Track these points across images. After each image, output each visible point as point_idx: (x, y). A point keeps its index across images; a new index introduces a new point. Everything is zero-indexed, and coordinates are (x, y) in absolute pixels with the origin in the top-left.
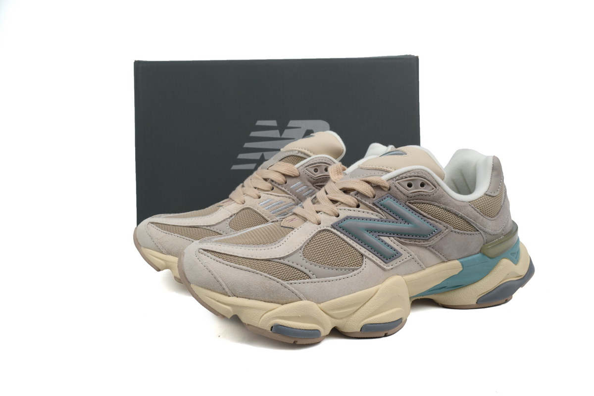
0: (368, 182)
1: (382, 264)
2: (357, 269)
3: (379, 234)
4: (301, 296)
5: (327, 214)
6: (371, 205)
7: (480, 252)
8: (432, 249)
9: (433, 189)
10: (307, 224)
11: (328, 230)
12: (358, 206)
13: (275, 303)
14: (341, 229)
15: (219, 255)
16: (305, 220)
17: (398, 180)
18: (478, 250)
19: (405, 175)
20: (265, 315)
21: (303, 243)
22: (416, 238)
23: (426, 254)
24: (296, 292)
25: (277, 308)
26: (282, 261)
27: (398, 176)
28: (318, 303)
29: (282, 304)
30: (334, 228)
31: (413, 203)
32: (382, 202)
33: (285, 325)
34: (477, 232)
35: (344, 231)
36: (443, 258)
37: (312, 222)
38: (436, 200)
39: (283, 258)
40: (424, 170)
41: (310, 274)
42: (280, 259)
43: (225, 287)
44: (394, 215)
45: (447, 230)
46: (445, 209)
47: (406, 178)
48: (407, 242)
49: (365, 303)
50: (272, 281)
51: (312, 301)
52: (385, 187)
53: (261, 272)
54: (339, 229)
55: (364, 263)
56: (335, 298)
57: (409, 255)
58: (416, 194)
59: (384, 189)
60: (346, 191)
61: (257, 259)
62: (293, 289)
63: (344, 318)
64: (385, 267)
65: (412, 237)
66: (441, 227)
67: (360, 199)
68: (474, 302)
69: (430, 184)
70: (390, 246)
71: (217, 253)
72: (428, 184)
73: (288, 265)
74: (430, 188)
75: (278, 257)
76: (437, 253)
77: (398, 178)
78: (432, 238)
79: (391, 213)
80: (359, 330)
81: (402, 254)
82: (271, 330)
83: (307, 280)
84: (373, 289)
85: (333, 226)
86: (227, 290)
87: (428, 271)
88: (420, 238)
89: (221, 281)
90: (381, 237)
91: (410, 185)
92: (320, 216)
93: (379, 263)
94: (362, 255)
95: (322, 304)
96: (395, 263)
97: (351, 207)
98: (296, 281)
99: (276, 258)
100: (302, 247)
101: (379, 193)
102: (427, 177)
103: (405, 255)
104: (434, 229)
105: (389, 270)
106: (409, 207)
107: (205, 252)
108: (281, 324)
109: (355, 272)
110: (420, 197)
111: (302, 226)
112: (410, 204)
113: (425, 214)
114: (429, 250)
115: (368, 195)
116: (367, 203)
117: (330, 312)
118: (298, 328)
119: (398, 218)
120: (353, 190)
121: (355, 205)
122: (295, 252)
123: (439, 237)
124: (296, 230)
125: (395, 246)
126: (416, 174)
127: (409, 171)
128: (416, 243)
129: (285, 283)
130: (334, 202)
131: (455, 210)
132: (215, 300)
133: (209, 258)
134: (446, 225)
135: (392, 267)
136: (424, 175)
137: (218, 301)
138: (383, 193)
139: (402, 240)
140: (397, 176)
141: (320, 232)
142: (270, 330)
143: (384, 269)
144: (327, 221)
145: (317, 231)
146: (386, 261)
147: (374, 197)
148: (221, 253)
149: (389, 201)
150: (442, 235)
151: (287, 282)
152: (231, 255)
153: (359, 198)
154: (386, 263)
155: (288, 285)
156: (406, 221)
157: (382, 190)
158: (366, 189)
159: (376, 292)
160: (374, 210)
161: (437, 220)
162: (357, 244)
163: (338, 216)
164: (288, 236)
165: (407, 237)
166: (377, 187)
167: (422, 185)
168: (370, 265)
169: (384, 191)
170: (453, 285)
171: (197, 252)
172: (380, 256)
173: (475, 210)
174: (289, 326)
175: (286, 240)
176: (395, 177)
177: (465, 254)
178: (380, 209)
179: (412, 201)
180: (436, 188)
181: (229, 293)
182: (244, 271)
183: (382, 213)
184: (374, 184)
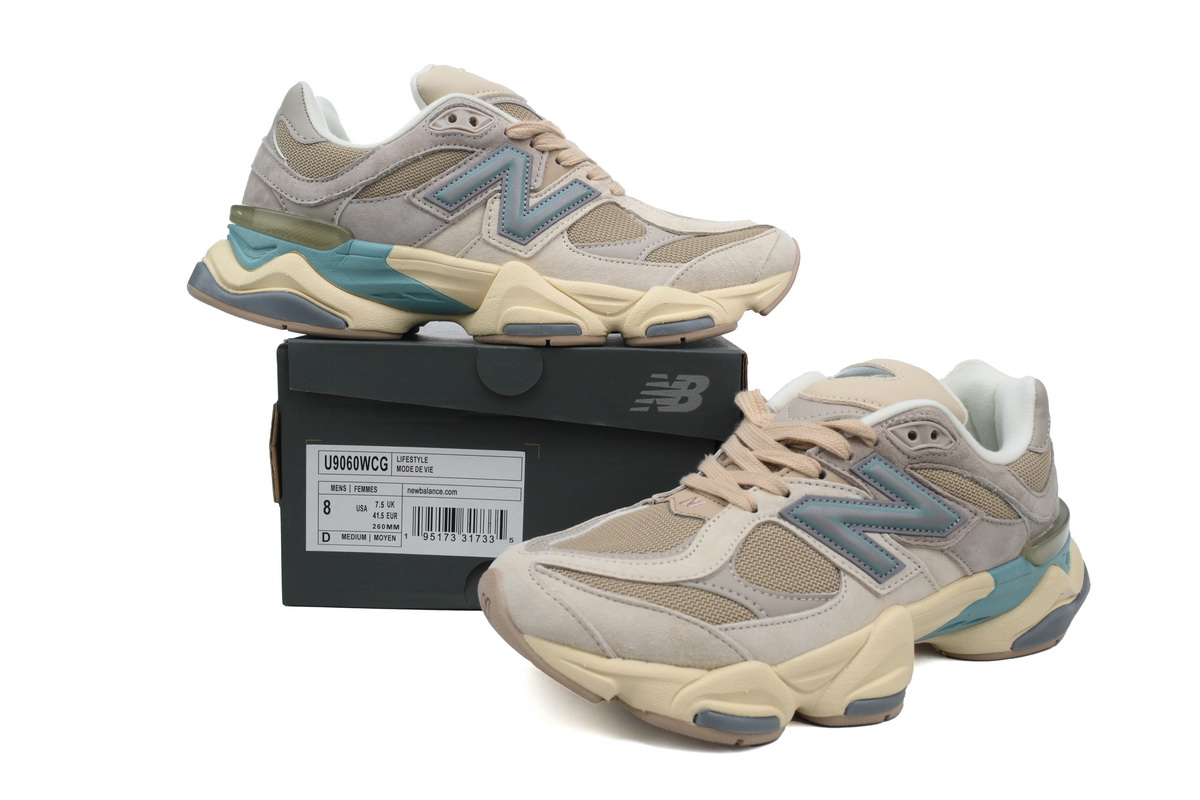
0: (838, 430)
1: (873, 584)
2: (832, 597)
3: (865, 529)
4: (745, 652)
5: (768, 491)
6: (847, 474)
7: (1021, 554)
8: (952, 554)
9: (951, 442)
10: (729, 511)
11: (774, 523)
12: (822, 476)
13: (695, 667)
14: (797, 521)
15: (577, 575)
16: (723, 502)
17: (890, 426)
18: (1018, 552)
19: (903, 417)
20: (682, 693)
21: (733, 548)
22: (926, 534)
23: (941, 563)
24: (737, 644)
25: (701, 677)
26: (700, 585)
27: (891, 418)
28: (773, 664)
29: (710, 669)
30: (785, 519)
31: (916, 470)
32: (865, 468)
33: (721, 710)
34: (1019, 521)
35: (803, 525)
36: (967, 569)
37: (740, 507)
38: (956, 463)
39: (703, 580)
40: (937, 408)
41: (755, 609)
42: (697, 581)
43: (601, 639)
44: (887, 492)
45: (976, 518)
46: (972, 480)
47: (906, 422)
48: (912, 541)
49: (850, 662)
50: (691, 627)
51: (763, 661)
52: (870, 440)
53: (667, 609)
54: (792, 519)
55: (844, 584)
56: (801, 654)
57: (916, 566)
58: (923, 451)
59: (868, 443)
60: (793, 445)
61: (653, 584)
62: (731, 639)
63: (815, 690)
64: (878, 590)
65: (920, 533)
66: (965, 511)
67: (826, 462)
68: (1007, 647)
69: (947, 433)
70: (885, 551)
71: (573, 571)
72: (943, 434)
73: (713, 594)
74: (947, 441)
75: (693, 577)
76: (959, 561)
77: (892, 422)
78: (953, 534)
79: (882, 489)
80: (842, 712)
81: (905, 566)
82: (694, 721)
83: (753, 622)
84: (862, 633)
85: (781, 516)
86: (605, 645)
87: (944, 594)
88: (932, 534)
89: (593, 628)
90: (869, 535)
91: (912, 436)
92: (754, 495)
93: (869, 584)
94: (838, 569)
95: (780, 667)
96: (893, 582)
97: (810, 477)
98: (733, 625)
99: (691, 581)
100: (732, 557)
101: (859, 451)
102: (942, 421)
103: (910, 566)
104: (954, 516)
105: (884, 596)
106: (912, 476)
107: (550, 571)
108: (713, 709)
109: (831, 603)
110: (930, 458)
111: (720, 514)
112: (912, 472)
113: (939, 490)
114: (946, 555)
115: (842, 455)
116: (839, 469)
117: (795, 682)
118: (745, 714)
119: (895, 498)
120: (812, 445)
121: (817, 473)
122: (722, 568)
123: (964, 532)
124: (708, 523)
125: (891, 550)
126: (924, 416)
127: (910, 410)
128: (927, 543)
129: (715, 628)
130: (774, 467)
131: (987, 481)
132: (582, 667)
133: (560, 583)
134: (974, 508)
135: (890, 590)
136: (939, 418)
137: (587, 668)
138: (867, 451)
139: (903, 539)
140: (889, 419)
141: (758, 526)
142: (691, 720)
143: (877, 595)
144: (771, 506)
145: (754, 524)
146: (879, 579)
147: (850, 459)
148: (580, 572)
149: (877, 466)
150: (969, 528)
151: (718, 626)
152: (601, 576)
153: (822, 460)
154: (880, 583)
155: (720, 632)
156: (910, 503)
157: (864, 444)
158: (836, 443)
159: (868, 639)
160: (852, 484)
161: (959, 500)
162: (828, 549)
163: (787, 495)
164: (699, 536)
165: (911, 532)
166: (855, 439)
167: (934, 435)
168: (853, 587)
169: (866, 445)
170: (976, 616)
171: (533, 570)
172: (869, 571)
173: (1018, 479)
174: (728, 712)
175: (699, 544)
176: (886, 421)
177: (1001, 560)
178: (863, 480)
179: (918, 465)
180: (955, 439)
181: (610, 653)
182: (634, 608)
183: (866, 488)
184: (849, 433)
